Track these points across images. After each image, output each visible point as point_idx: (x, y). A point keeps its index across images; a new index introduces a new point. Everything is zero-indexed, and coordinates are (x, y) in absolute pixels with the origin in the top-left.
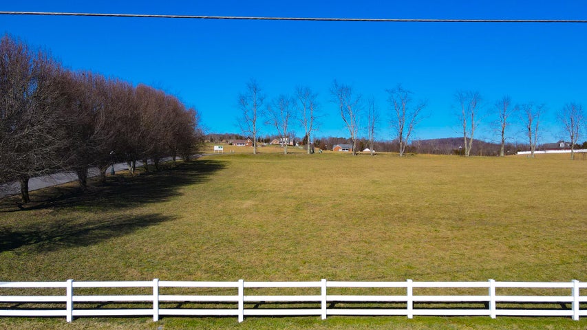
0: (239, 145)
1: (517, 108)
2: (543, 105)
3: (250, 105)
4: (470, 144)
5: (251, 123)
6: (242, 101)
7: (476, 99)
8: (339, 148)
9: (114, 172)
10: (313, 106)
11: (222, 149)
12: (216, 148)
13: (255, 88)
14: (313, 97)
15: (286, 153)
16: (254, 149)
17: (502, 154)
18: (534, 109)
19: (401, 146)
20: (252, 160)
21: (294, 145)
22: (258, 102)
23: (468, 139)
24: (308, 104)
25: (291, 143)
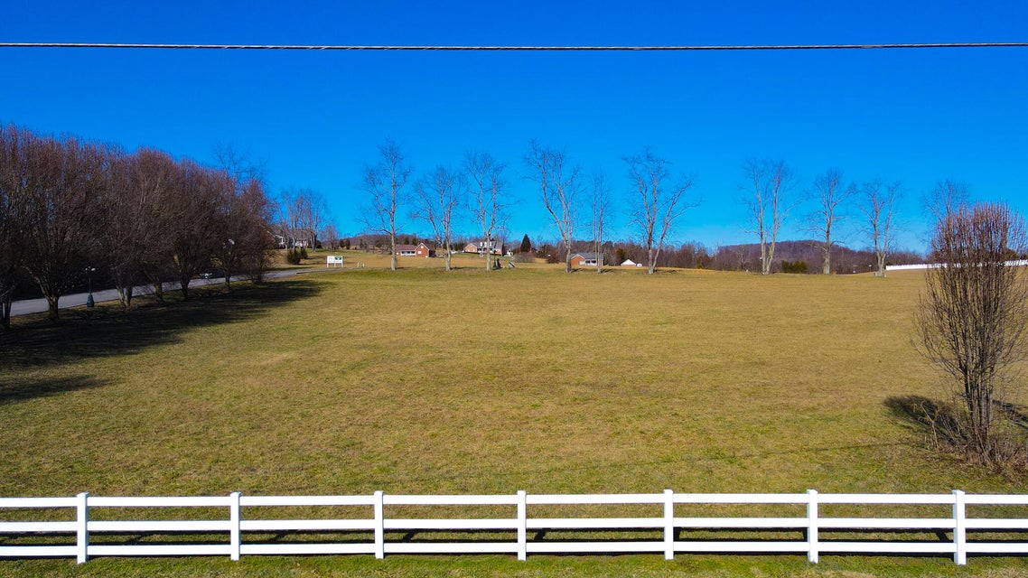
0: (406, 254)
1: (853, 189)
2: (897, 184)
3: (385, 186)
4: (771, 252)
5: (386, 216)
6: (372, 177)
7: (781, 172)
8: (581, 259)
9: (93, 303)
10: (497, 186)
11: (341, 261)
12: (331, 259)
13: (393, 155)
14: (496, 170)
15: (448, 268)
16: (393, 262)
17: (827, 270)
18: (884, 191)
19: (650, 256)
20: (389, 282)
21: (504, 254)
22: (400, 180)
23: (768, 246)
24: (488, 183)
25: (499, 251)
